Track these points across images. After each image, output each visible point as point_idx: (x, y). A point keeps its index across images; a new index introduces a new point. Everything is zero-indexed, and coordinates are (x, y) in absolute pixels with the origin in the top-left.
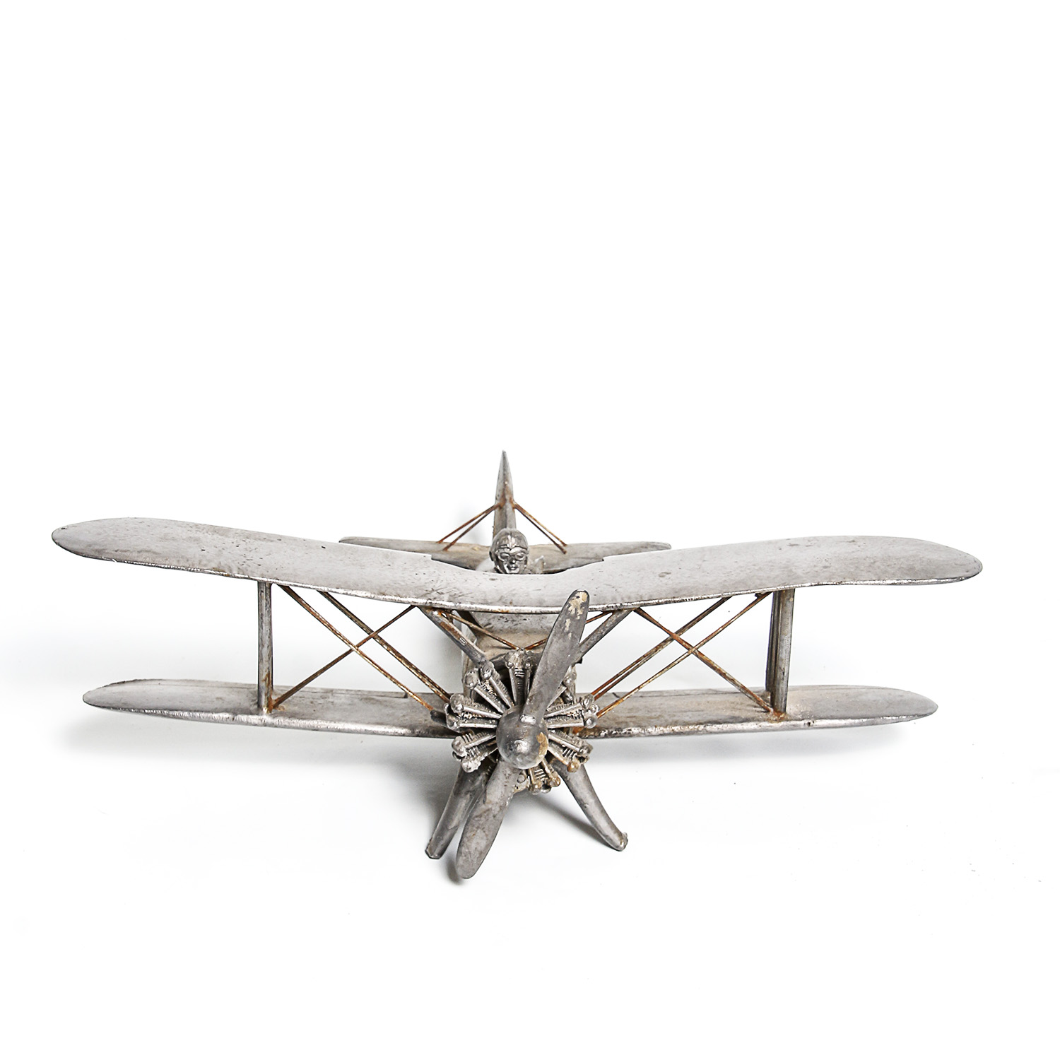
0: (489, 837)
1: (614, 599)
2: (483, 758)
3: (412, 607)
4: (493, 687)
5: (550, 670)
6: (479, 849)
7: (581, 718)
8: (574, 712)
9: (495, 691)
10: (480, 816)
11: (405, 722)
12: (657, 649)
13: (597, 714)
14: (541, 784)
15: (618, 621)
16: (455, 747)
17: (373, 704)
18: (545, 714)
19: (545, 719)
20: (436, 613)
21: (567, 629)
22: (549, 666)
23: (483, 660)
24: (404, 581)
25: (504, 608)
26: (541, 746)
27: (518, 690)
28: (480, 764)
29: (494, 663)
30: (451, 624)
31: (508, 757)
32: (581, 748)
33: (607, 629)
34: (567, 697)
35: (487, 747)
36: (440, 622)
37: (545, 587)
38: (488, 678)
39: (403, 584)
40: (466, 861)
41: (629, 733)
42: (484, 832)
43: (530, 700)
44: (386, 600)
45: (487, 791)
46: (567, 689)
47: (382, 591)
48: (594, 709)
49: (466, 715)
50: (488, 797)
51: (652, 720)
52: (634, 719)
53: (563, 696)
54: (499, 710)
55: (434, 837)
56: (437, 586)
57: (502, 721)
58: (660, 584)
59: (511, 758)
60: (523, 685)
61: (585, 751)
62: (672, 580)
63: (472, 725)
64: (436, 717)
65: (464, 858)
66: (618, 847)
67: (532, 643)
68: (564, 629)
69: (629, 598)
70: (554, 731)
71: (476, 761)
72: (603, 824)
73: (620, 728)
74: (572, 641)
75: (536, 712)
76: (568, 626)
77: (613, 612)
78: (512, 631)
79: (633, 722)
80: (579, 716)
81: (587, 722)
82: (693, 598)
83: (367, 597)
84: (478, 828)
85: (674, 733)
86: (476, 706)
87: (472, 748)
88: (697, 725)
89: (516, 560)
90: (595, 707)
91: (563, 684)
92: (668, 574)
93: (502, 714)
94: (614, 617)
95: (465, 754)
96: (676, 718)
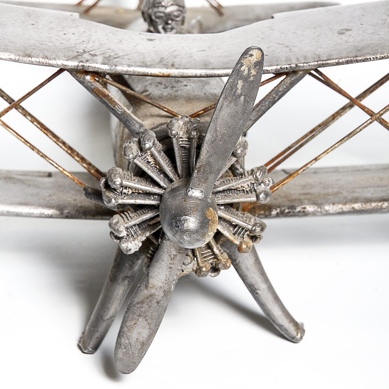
0: (152, 326)
1: (288, 60)
2: (144, 238)
3: (61, 71)
4: (155, 159)
5: (220, 137)
6: (141, 339)
7: (254, 193)
8: (245, 185)
9: (157, 163)
10: (142, 302)
11: (53, 202)
12: (334, 117)
13: (271, 188)
14: (209, 266)
15: (292, 84)
16: (113, 225)
17: (15, 183)
18: (214, 188)
19: (213, 194)
20: (88, 78)
21: (239, 91)
22: (219, 133)
23: (142, 130)
24: (51, 42)
25: (166, 71)
26: (210, 222)
27: (183, 162)
28: (140, 245)
29: (156, 133)
30: (105, 90)
31: (174, 236)
32: (254, 226)
33: (280, 94)
34: (237, 169)
35: (149, 225)
36: (93, 87)
37: (209, 47)
38: (150, 149)
39: (50, 44)
40: (126, 354)
41: (304, 212)
42: (147, 320)
43: (198, 171)
44: (32, 63)
45: (150, 275)
46: (237, 161)
47: (28, 52)
48: (267, 182)
49: (125, 191)
50: (151, 280)
51: (329, 197)
52: (308, 196)
53: (232, 169)
54: (162, 184)
55: (87, 328)
56: (89, 47)
57: (166, 196)
58: (339, 41)
59: (177, 236)
60: (189, 156)
61: (258, 229)
62: (353, 37)
63: (132, 201)
64: (90, 194)
65: (124, 350)
66: (294, 338)
67: (195, 111)
68: (235, 91)
69: (305, 58)
70: (222, 208)
71: (136, 242)
72: (276, 313)
73: (293, 206)
74: (244, 105)
75: (205, 185)
76: (240, 88)
77: (287, 74)
78: (173, 98)
79: (309, 200)
80: (251, 190)
81: (261, 196)
82: (378, 56)
83: (11, 60)
84: (140, 316)
85: (354, 212)
86: (136, 180)
87: (131, 227)
88: (380, 201)
89: (172, 20)
90: (269, 180)
91: (234, 155)
92: (347, 30)
93: (165, 189)
94: (289, 80)
95: (124, 234)
96: (356, 195)
